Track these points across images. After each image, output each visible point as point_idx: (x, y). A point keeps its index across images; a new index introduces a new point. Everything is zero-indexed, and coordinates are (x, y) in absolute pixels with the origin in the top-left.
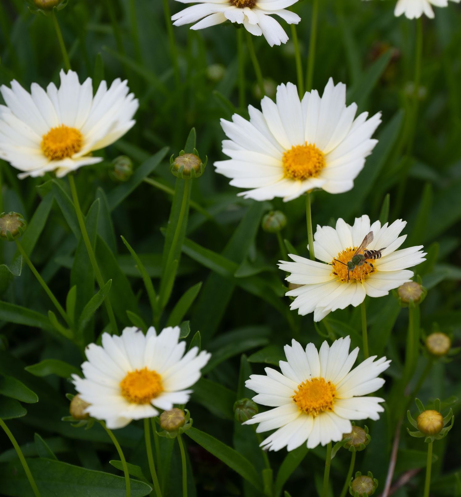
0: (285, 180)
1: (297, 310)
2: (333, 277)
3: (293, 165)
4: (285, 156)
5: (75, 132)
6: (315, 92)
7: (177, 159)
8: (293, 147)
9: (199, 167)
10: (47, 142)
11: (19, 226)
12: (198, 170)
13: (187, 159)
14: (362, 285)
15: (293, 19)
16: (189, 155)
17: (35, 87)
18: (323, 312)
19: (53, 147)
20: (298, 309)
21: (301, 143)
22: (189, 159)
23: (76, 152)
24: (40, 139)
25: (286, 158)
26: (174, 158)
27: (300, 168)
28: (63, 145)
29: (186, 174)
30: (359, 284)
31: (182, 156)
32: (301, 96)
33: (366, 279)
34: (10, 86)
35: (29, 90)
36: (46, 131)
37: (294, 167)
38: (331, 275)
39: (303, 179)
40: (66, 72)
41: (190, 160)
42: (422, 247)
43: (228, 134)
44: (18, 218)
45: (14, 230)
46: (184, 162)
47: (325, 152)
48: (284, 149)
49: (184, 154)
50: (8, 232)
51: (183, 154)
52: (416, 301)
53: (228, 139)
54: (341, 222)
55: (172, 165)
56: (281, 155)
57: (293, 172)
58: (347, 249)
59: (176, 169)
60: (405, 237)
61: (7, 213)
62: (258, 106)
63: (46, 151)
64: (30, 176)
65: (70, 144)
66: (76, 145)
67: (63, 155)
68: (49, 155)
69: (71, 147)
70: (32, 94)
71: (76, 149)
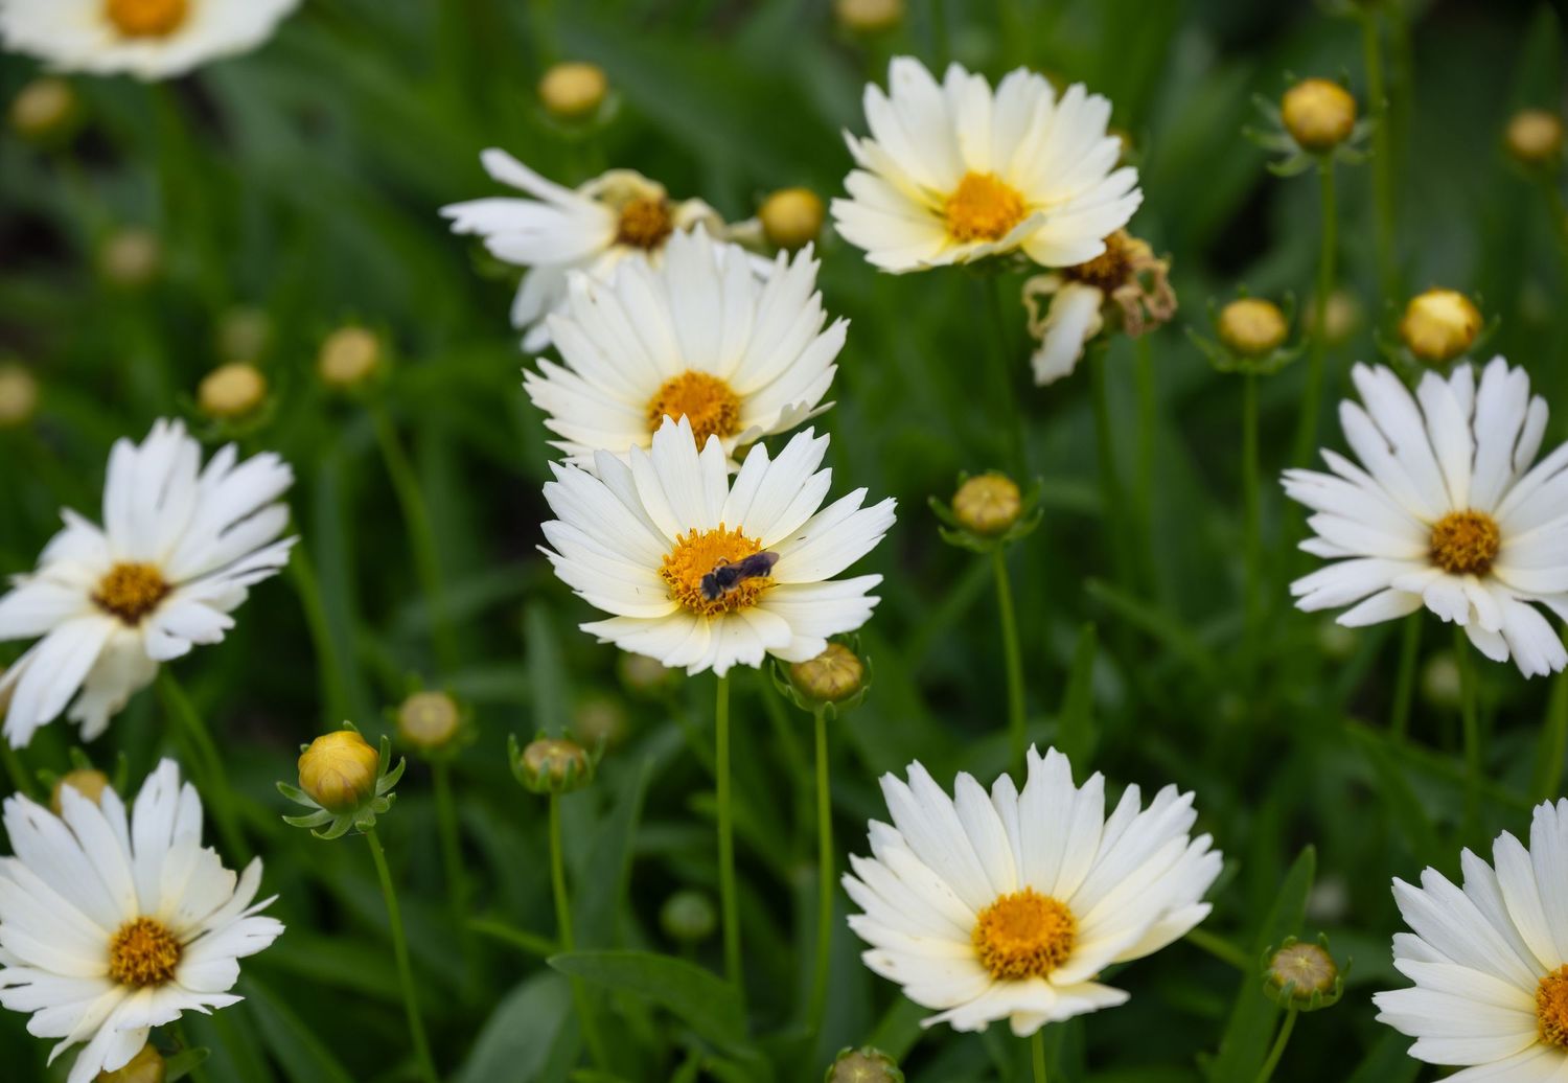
3: (1562, 1014)
4: (1544, 989)
5: (1057, 908)
7: (1279, 958)
9: (1332, 985)
10: (988, 928)
12: (1328, 993)
13: (1302, 961)
16: (1309, 950)
17: (965, 782)
19: (1005, 946)
22: (1308, 960)
23: (1060, 965)
24: (972, 920)
25: (1547, 991)
28: (1029, 945)
29: (1299, 1001)
31: (1290, 949)
34: (904, 777)
35: (949, 789)
40: (1043, 753)
41: (1311, 966)
43: (1408, 918)
44: (884, 1066)
46: (1296, 968)
48: (1541, 968)
49: (1294, 945)
51: (1291, 945)
53: (1409, 930)
56: (1534, 985)
57: (1561, 1033)
59: (1275, 984)
61: (856, 1048)
62: (1486, 854)
63: (985, 955)
64: (947, 1025)
65: (1046, 945)
66: (1059, 948)
67: (1027, 970)
68: (994, 965)
69: (1049, 953)
70: (956, 799)
71: (1060, 957)
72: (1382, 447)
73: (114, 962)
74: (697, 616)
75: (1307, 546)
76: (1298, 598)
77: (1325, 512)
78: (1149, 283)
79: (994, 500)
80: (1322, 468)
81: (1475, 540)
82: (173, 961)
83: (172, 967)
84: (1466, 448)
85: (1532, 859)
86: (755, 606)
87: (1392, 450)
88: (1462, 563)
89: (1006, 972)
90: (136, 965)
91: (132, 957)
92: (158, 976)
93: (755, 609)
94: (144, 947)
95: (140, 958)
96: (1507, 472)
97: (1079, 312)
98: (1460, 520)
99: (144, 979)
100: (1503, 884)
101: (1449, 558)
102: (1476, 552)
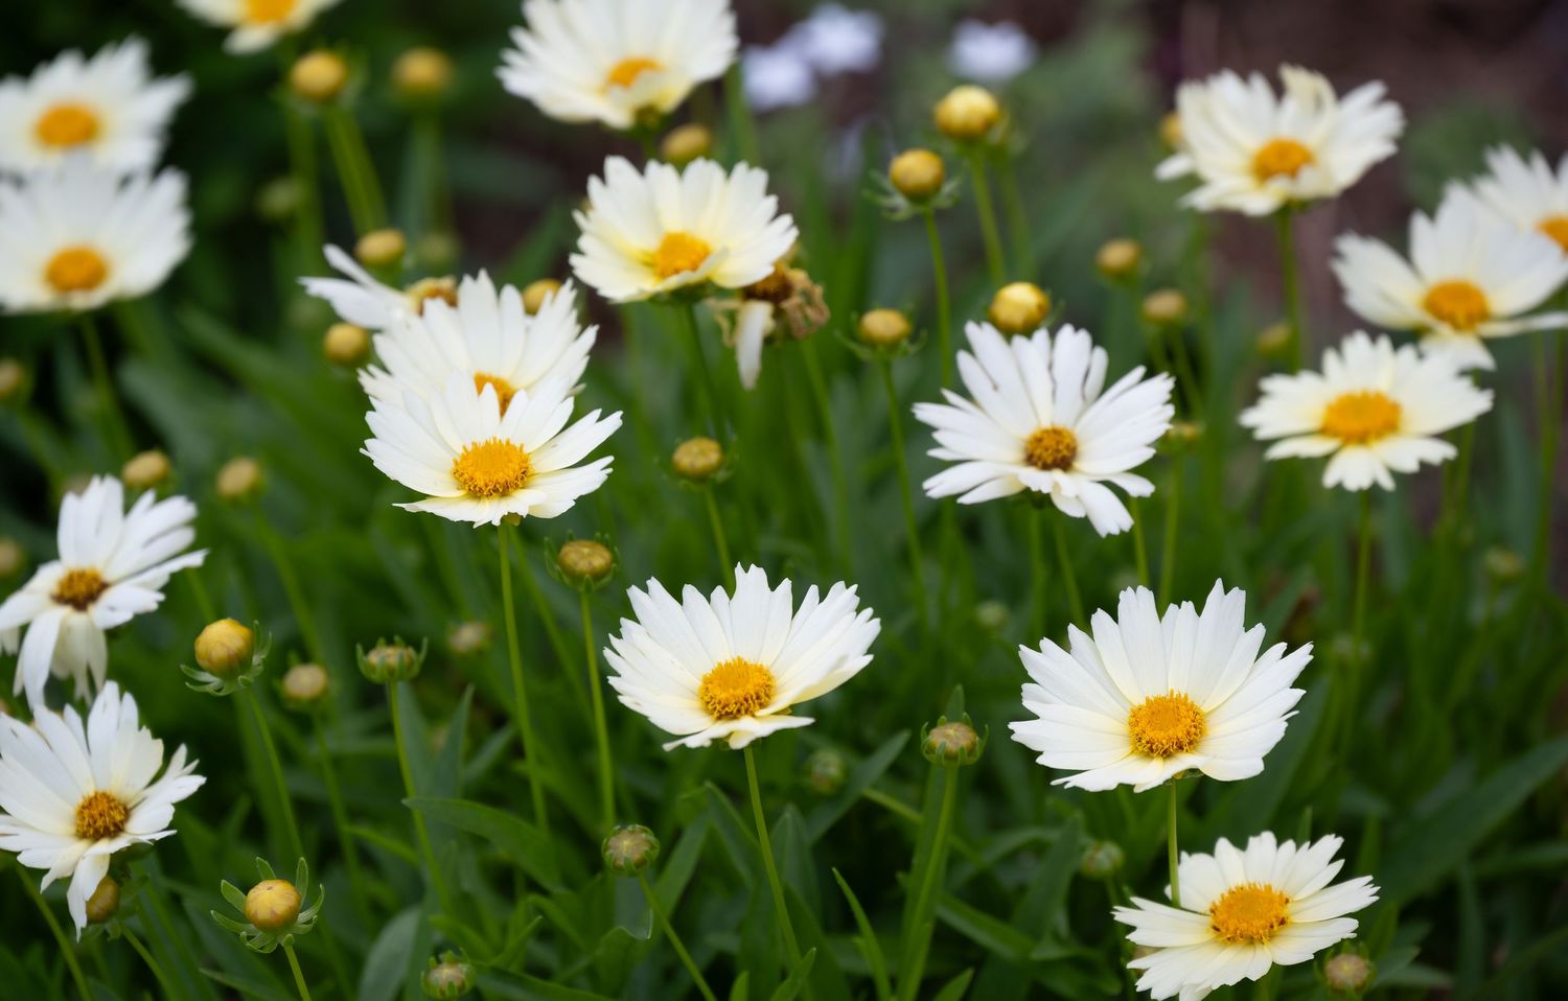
0: (1134, 757)
1: (1148, 991)
2: (1212, 934)
3: (1148, 730)
4: (1134, 716)
5: (760, 670)
6: (1188, 606)
7: (934, 731)
8: (1148, 700)
9: (974, 744)
10: (710, 686)
11: (646, 848)
12: (971, 751)
13: (951, 732)
14: (1265, 947)
15: (1141, 488)
16: (956, 725)
17: (689, 591)
18: (1197, 990)
19: (722, 695)
20: (1150, 990)
21: (1163, 693)
22: (955, 730)
23: (762, 706)
24: (697, 683)
25: (1136, 718)
26: (928, 730)
27: (1161, 736)
28: (740, 693)
29: (950, 757)
30: (1258, 946)
32: (1161, 612)
33: (1271, 937)
34: (645, 589)
35: (679, 598)
36: (707, 669)
37: (1150, 734)
38: (1208, 931)
39: (1167, 755)
40: (746, 569)
41: (957, 734)
42: (1370, 878)
43: (1032, 674)
44: (644, 835)
45: (637, 857)
46: (947, 736)
47: (1205, 708)
48: (1132, 704)
49: (945, 723)
50: (626, 859)
51: (943, 724)
52: (1358, 989)
53: (1032, 681)
54: (1223, 845)
55: (923, 742)
56: (1126, 716)
57: (1148, 743)
58: (1237, 888)
59: (931, 750)
60: (1340, 863)
61: (624, 827)
62: (1087, 628)
63: (708, 703)
64: (683, 745)
65: (752, 692)
66: (762, 695)
67: (739, 711)
68: (715, 709)
69: (754, 697)
70: (684, 603)
71: (763, 701)
72: (988, 386)
73: (79, 822)
74: (479, 498)
75: (934, 453)
76: (927, 490)
77: (946, 429)
78: (807, 296)
79: (702, 453)
80: (942, 401)
81: (1058, 443)
82: (122, 817)
83: (122, 822)
84: (1048, 387)
85: (1120, 629)
86: (523, 488)
87: (996, 388)
88: (1049, 460)
89: (723, 713)
90: (95, 822)
91: (92, 816)
92: (112, 829)
93: (523, 490)
94: (100, 808)
95: (98, 816)
96: (1079, 402)
97: (758, 319)
98: (1046, 432)
99: (102, 830)
100: (1100, 647)
101: (1040, 458)
102: (1058, 451)
